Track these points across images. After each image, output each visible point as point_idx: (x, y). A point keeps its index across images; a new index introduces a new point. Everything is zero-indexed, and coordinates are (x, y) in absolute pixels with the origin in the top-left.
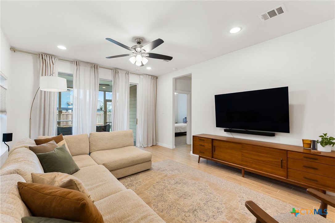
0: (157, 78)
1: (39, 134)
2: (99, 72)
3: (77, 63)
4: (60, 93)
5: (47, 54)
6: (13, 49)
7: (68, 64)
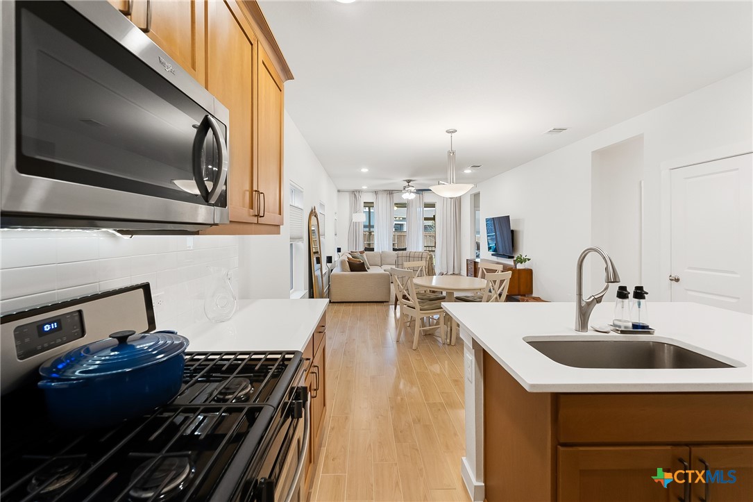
1: (353, 250)
2: (394, 198)
5: (356, 191)
6: (339, 191)
7: (371, 194)
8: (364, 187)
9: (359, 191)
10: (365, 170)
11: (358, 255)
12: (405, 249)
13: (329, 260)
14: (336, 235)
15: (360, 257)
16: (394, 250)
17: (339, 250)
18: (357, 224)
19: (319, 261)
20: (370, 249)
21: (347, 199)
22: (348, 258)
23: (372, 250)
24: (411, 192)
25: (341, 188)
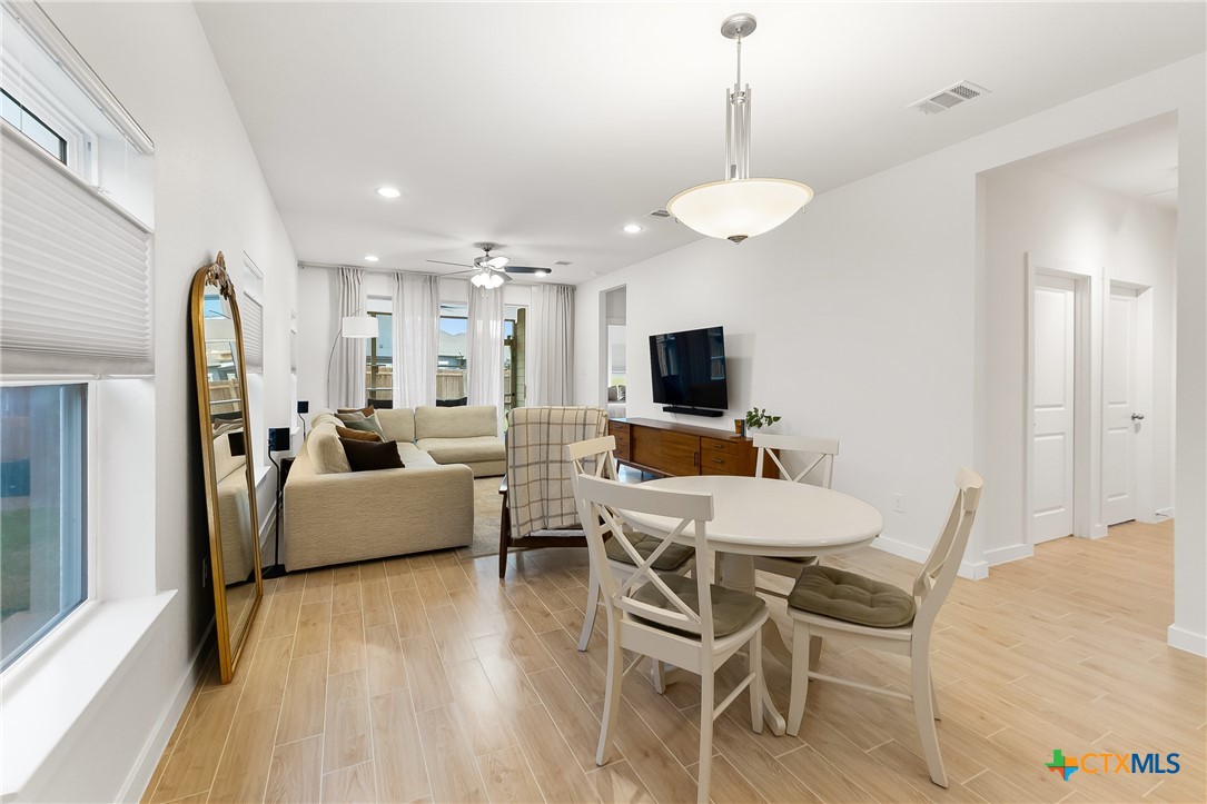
0: (573, 289)
1: (340, 404)
2: (440, 290)
3: (398, 276)
4: (374, 340)
5: (349, 267)
6: (301, 265)
7: (384, 279)
8: (372, 259)
9: (356, 269)
10: (389, 192)
11: (360, 418)
12: (463, 402)
13: (280, 439)
14: (293, 369)
15: (368, 424)
16: (439, 403)
17: (303, 407)
18: (351, 345)
19: (239, 445)
20: (379, 403)
21: (322, 287)
22: (338, 428)
23: (388, 404)
24: (493, 272)
25: (308, 257)
